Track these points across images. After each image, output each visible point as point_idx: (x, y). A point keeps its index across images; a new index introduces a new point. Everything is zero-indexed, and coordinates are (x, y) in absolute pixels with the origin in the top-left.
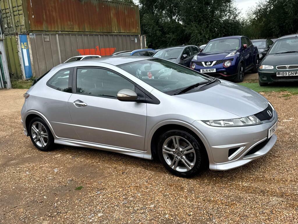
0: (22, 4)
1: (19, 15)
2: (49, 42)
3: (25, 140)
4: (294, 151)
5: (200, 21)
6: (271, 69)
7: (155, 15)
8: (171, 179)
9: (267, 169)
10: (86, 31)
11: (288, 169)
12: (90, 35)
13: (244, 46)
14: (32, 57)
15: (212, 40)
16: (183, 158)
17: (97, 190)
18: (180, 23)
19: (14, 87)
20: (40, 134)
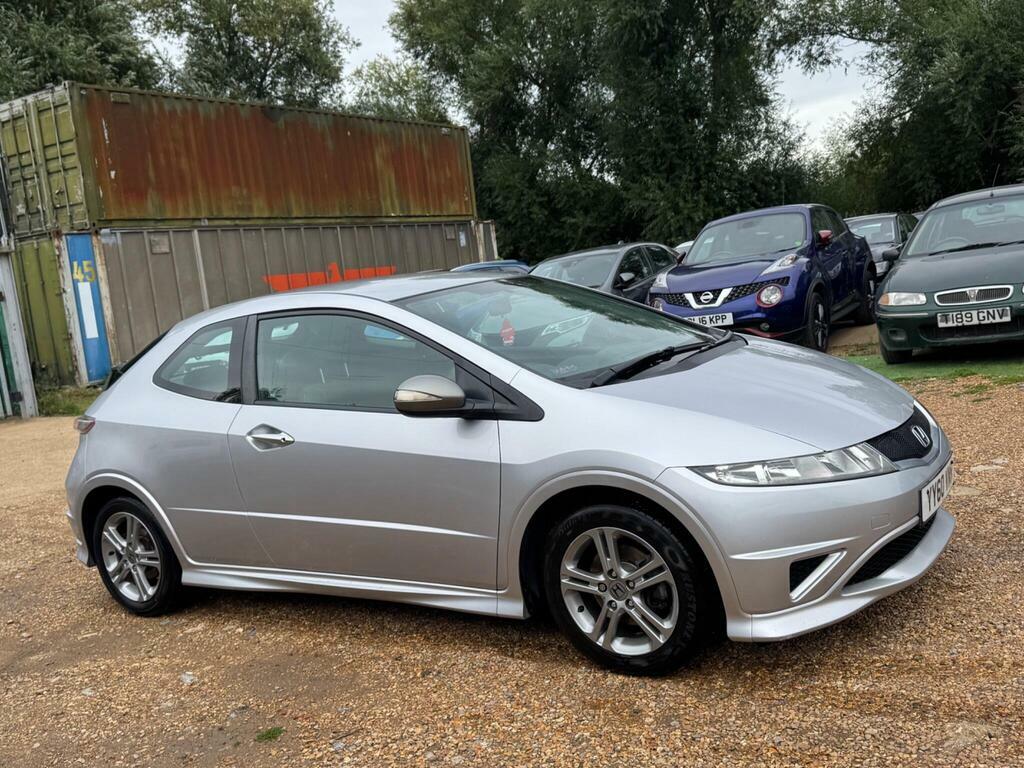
0: (77, 135)
1: (65, 170)
2: (170, 256)
3: (81, 581)
4: (1018, 565)
5: (671, 169)
6: (919, 303)
7: (521, 156)
8: (595, 684)
9: (928, 630)
10: (294, 215)
11: (1001, 627)
12: (308, 227)
13: (823, 236)
14: (110, 309)
15: (714, 222)
16: (634, 606)
17: (333, 738)
18: (606, 179)
19: (46, 410)
20: (132, 556)
